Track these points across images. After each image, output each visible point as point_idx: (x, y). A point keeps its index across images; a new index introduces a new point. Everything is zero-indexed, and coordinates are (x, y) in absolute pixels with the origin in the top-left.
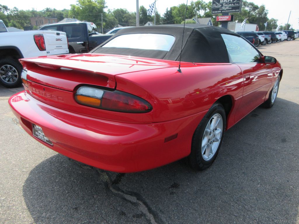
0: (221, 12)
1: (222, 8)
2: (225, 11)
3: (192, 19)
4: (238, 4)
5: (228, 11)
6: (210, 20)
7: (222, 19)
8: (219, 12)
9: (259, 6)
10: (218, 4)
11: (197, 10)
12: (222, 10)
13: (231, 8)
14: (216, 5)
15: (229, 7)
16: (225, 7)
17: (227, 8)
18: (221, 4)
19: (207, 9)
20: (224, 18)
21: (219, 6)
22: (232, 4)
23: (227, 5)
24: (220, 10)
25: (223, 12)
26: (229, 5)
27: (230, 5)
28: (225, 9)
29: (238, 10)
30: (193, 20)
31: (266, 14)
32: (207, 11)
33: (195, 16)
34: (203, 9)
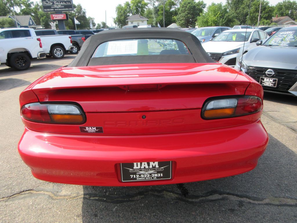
0: (54, 10)
1: (54, 6)
2: (58, 10)
3: (8, 17)
4: (69, 3)
5: (61, 9)
6: (30, 18)
7: (57, 17)
8: (51, 10)
9: (76, 5)
10: (48, 1)
11: (10, 6)
12: (54, 9)
13: (63, 7)
14: (47, 3)
15: (61, 6)
16: (57, 5)
17: (60, 6)
18: (52, 2)
19: (22, 5)
20: (59, 17)
21: (50, 3)
22: (64, 3)
23: (59, 3)
24: (53, 8)
25: (56, 11)
26: (60, 3)
27: (62, 3)
28: (58, 8)
29: (71, 9)
30: (10, 17)
31: (84, 13)
32: (23, 8)
33: (10, 13)
34: (18, 5)
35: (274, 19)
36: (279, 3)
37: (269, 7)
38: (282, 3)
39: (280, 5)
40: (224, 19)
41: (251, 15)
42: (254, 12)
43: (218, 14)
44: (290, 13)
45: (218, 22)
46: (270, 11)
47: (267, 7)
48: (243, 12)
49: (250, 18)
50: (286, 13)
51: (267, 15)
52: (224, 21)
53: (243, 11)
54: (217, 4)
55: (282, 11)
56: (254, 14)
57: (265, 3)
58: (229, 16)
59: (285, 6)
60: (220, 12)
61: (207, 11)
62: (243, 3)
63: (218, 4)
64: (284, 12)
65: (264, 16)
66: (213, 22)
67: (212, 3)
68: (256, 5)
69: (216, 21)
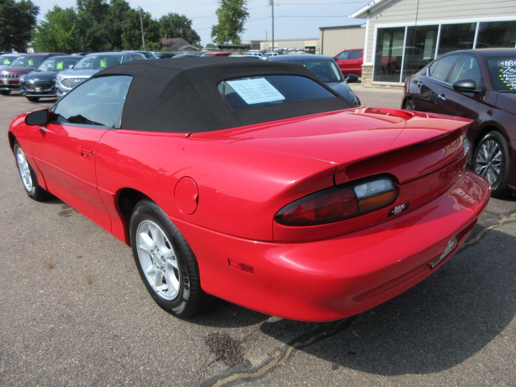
35: (164, 41)
36: (164, 17)
37: (153, 22)
38: (168, 17)
39: (166, 20)
40: (86, 39)
41: (128, 33)
42: (131, 29)
43: (73, 27)
44: (183, 33)
45: (76, 42)
46: (155, 27)
47: (149, 21)
48: (111, 27)
49: (127, 38)
50: (176, 33)
51: (153, 35)
52: (88, 42)
53: (112, 25)
54: (65, 10)
55: (171, 29)
56: (133, 31)
57: (145, 15)
58: (94, 32)
59: (173, 21)
60: (77, 25)
61: (48, 22)
62: (109, 12)
63: (67, 9)
64: (174, 32)
65: (149, 36)
66: (67, 42)
67: (55, 7)
68: (132, 17)
69: (71, 41)
